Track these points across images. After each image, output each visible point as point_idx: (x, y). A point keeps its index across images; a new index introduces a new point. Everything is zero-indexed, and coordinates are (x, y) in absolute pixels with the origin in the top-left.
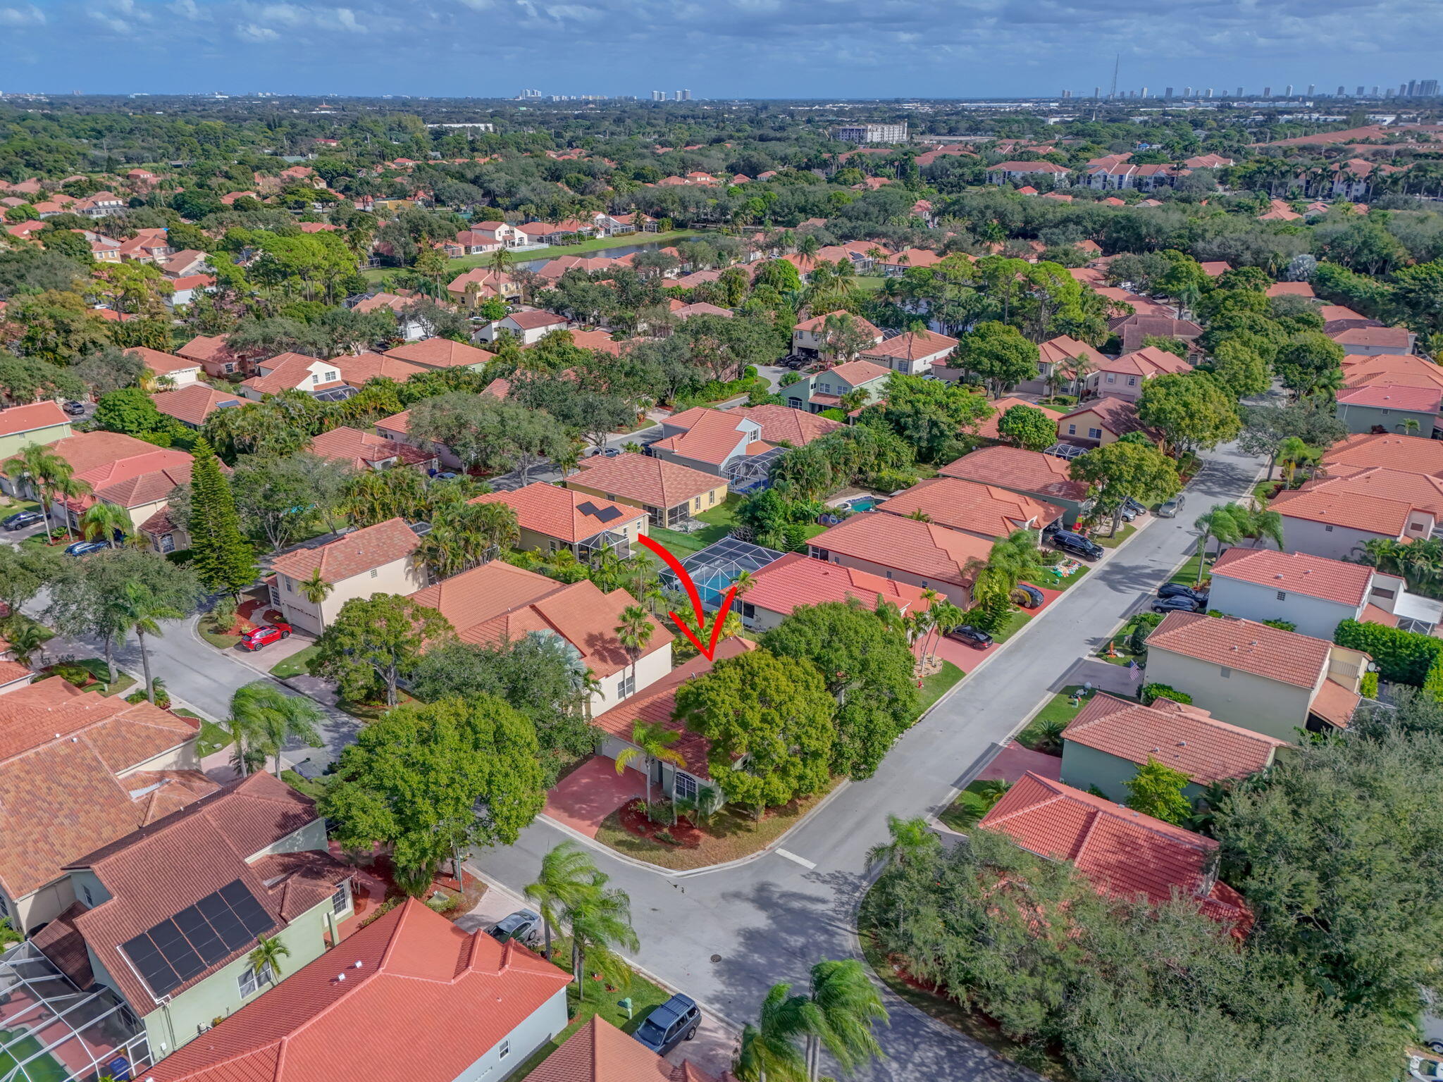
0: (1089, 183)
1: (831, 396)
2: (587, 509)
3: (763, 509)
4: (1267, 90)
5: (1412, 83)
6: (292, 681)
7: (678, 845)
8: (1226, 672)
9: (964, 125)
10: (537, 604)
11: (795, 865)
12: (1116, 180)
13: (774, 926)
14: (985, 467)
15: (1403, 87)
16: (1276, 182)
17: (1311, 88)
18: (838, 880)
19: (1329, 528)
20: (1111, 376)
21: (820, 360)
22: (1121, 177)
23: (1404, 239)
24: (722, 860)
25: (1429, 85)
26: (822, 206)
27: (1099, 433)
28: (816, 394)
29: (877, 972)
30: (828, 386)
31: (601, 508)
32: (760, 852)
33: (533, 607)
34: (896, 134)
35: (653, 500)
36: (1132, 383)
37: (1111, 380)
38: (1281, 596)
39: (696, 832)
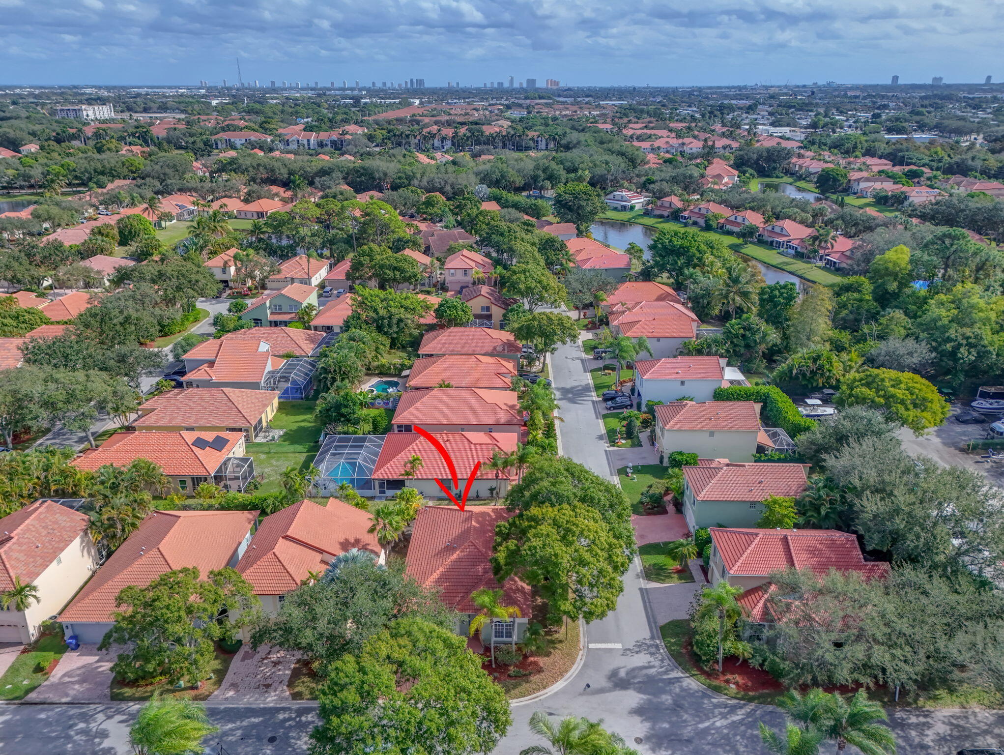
0: (288, 145)
1: (285, 313)
2: (200, 443)
3: (346, 406)
4: (332, 84)
5: (412, 81)
6: (32, 696)
7: (530, 674)
8: (712, 434)
9: (154, 106)
10: (288, 533)
11: (611, 650)
12: (305, 142)
13: (645, 697)
14: (449, 343)
15: (406, 83)
16: (404, 142)
17: (357, 83)
18: (640, 647)
19: (658, 340)
20: (452, 271)
21: (231, 288)
22: (308, 141)
23: (519, 171)
24: (566, 671)
25: (420, 82)
26: (119, 170)
27: (488, 309)
28: (272, 313)
29: (726, 694)
30: (280, 306)
31: (211, 440)
32: (581, 653)
33: (286, 537)
34: (105, 112)
35: (236, 422)
36: (466, 274)
37: (452, 274)
38: (683, 383)
39: (531, 659)
